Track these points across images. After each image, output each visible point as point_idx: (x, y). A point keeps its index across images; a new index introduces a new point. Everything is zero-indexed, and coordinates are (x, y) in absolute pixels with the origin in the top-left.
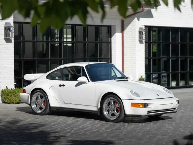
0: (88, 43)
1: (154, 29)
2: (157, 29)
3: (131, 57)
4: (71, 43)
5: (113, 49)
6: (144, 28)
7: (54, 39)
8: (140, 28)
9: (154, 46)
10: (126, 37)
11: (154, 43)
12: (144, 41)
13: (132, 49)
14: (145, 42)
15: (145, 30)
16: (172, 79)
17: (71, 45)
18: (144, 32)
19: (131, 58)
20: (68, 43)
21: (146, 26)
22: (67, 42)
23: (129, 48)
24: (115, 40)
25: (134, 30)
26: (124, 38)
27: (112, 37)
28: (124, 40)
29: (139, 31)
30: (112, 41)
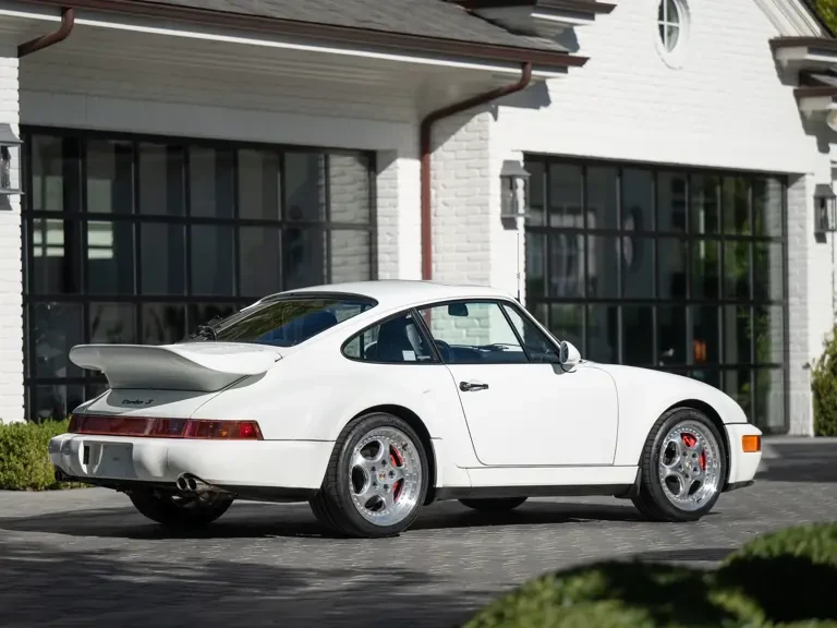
5: (387, 257)
6: (521, 164)
8: (507, 163)
10: (441, 205)
12: (521, 222)
13: (469, 259)
14: (528, 228)
15: (525, 169)
18: (520, 183)
21: (530, 158)
23: (458, 251)
24: (394, 216)
25: (477, 171)
26: (432, 210)
27: (380, 202)
28: (433, 217)
29: (502, 177)
30: (380, 220)
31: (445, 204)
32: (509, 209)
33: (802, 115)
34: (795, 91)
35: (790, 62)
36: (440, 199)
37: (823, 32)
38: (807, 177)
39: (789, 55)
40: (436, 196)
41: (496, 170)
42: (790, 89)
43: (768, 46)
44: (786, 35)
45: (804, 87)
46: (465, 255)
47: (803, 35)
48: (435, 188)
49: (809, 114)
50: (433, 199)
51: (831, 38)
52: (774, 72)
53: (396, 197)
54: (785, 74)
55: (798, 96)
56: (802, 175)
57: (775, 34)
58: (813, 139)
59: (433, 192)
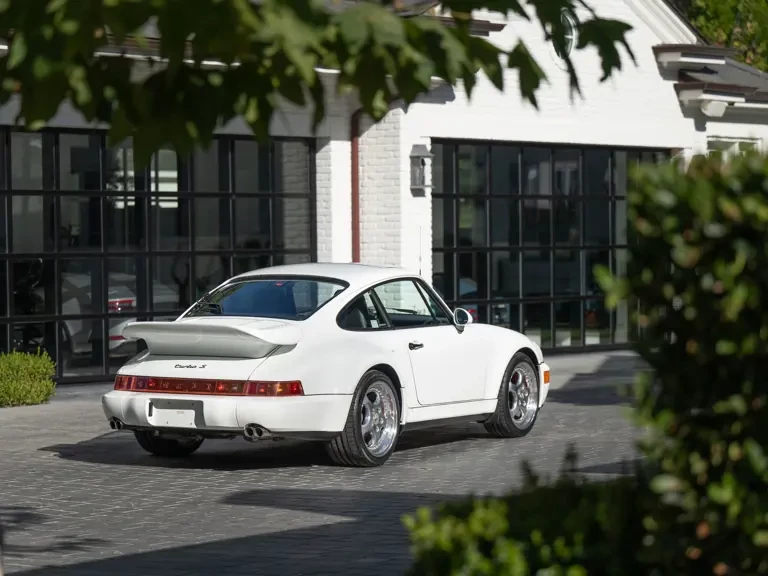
0: (234, 197)
1: (463, 149)
2: (472, 149)
3: (383, 245)
4: (176, 198)
5: (323, 218)
6: (429, 148)
7: (111, 183)
8: (416, 147)
9: (463, 209)
10: (366, 179)
11: (462, 200)
12: (428, 191)
13: (386, 220)
14: (434, 195)
15: (432, 151)
16: (526, 323)
17: (175, 205)
18: (428, 161)
19: (385, 249)
20: (161, 198)
21: (435, 141)
22: (158, 194)
23: (378, 214)
24: (328, 187)
25: (392, 153)
26: (360, 182)
27: (318, 176)
28: (360, 188)
29: (412, 158)
30: (319, 190)
31: (369, 178)
32: (418, 182)
33: (682, 104)
34: (675, 85)
35: (669, 63)
36: (366, 174)
37: (698, 40)
38: (685, 150)
39: (668, 58)
40: (363, 172)
41: (406, 153)
42: (670, 84)
43: (651, 51)
44: (667, 42)
45: (682, 83)
46: (383, 217)
47: (681, 43)
48: (363, 166)
49: (686, 103)
50: (360, 174)
51: (705, 45)
52: (657, 71)
53: (329, 173)
54: (666, 72)
55: (678, 89)
56: (682, 149)
57: (658, 42)
58: (691, 122)
59: (360, 168)
